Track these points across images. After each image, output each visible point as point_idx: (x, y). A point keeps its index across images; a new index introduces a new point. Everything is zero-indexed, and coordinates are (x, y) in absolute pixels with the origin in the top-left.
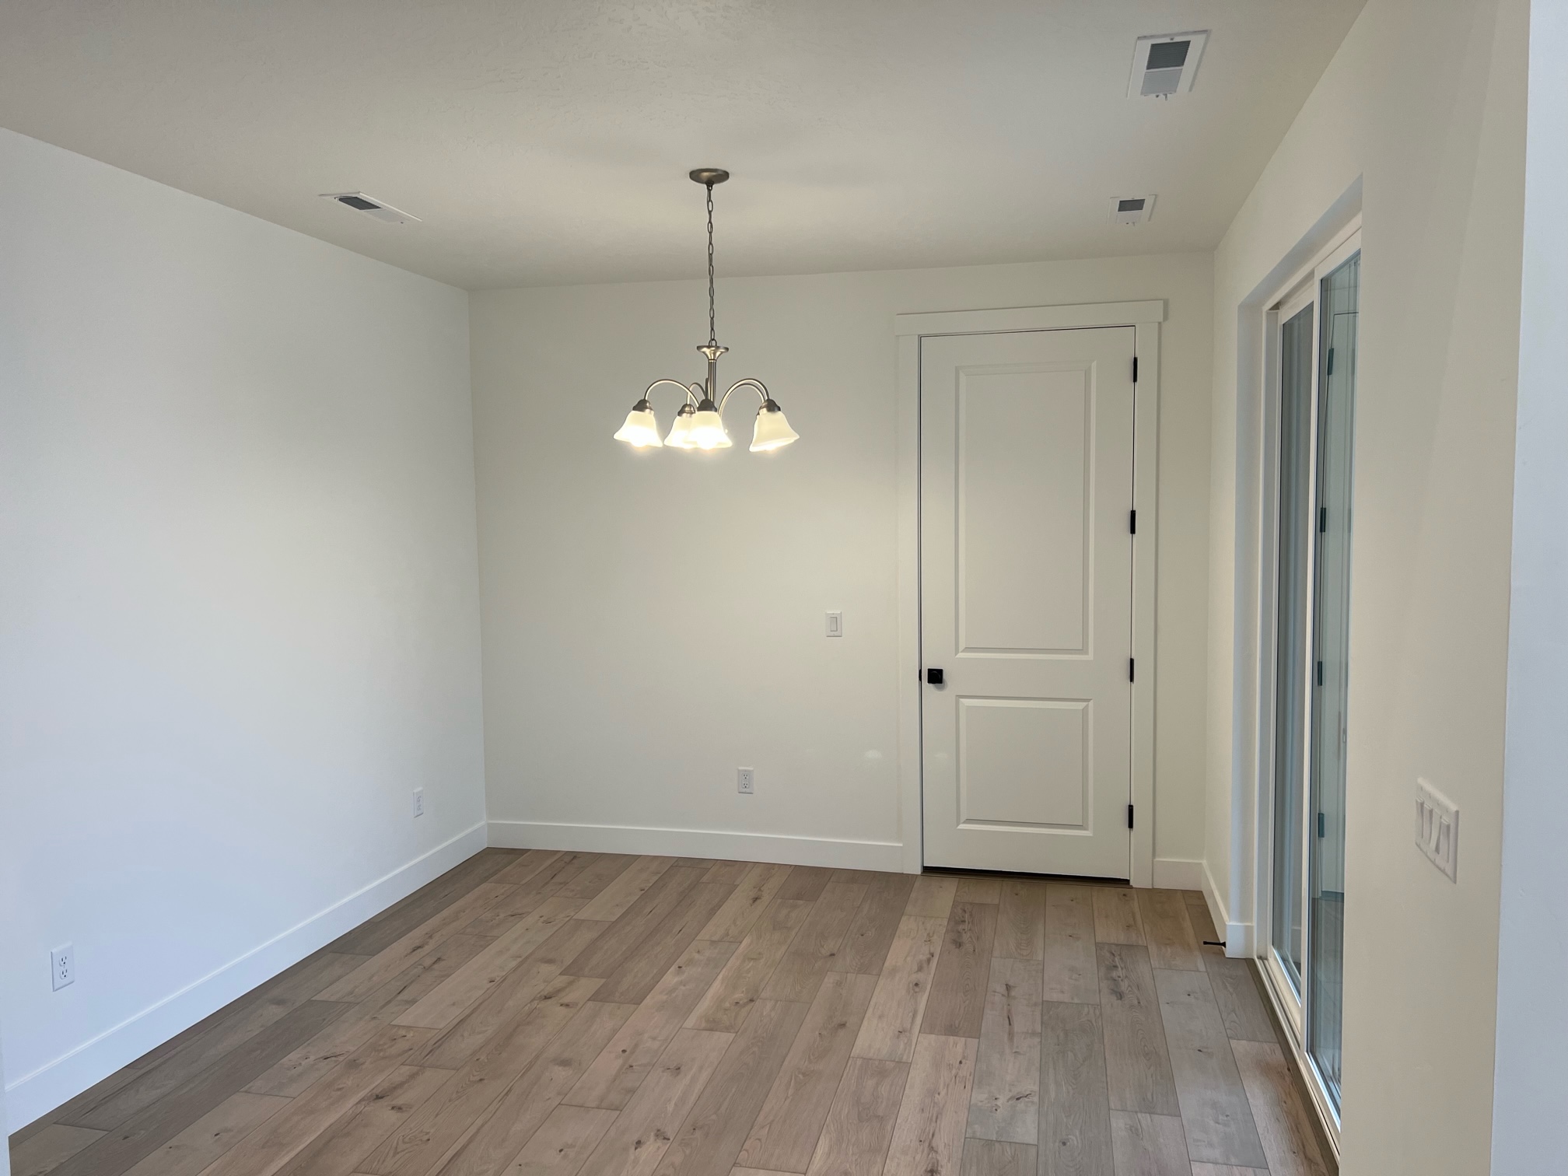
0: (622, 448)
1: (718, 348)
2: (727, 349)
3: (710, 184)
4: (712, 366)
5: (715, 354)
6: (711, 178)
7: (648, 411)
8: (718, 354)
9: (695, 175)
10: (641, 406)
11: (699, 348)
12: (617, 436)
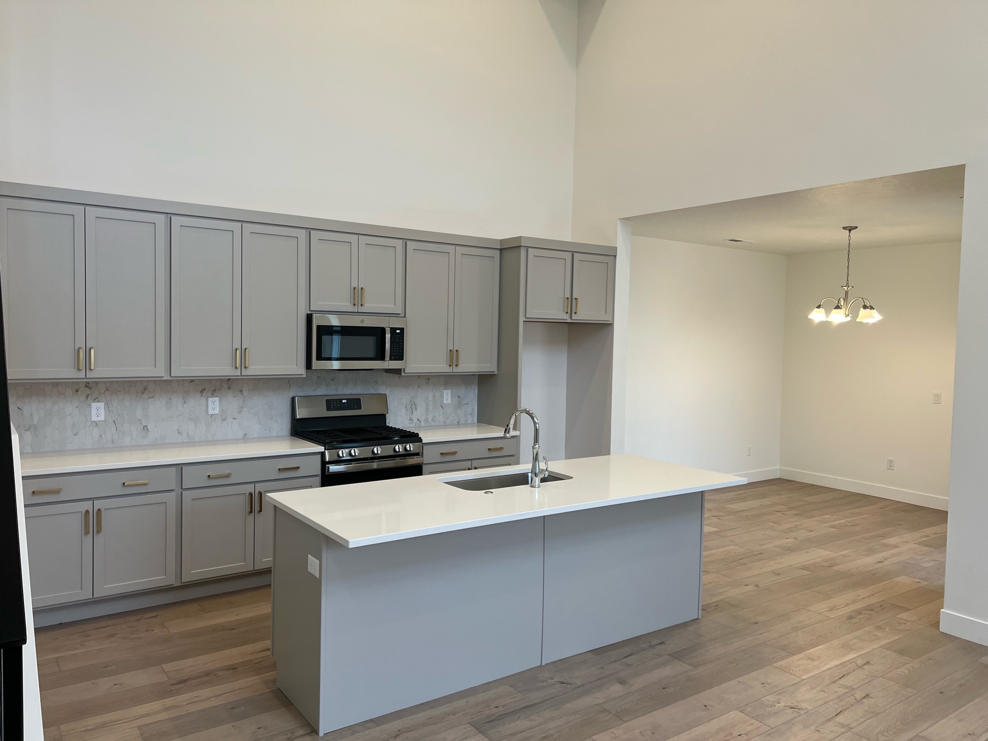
0: (811, 321)
1: (849, 287)
2: (853, 287)
3: (850, 231)
4: (847, 293)
5: (848, 289)
6: (850, 229)
7: (821, 309)
8: (849, 289)
9: (844, 228)
10: (819, 307)
11: (842, 287)
12: (810, 317)
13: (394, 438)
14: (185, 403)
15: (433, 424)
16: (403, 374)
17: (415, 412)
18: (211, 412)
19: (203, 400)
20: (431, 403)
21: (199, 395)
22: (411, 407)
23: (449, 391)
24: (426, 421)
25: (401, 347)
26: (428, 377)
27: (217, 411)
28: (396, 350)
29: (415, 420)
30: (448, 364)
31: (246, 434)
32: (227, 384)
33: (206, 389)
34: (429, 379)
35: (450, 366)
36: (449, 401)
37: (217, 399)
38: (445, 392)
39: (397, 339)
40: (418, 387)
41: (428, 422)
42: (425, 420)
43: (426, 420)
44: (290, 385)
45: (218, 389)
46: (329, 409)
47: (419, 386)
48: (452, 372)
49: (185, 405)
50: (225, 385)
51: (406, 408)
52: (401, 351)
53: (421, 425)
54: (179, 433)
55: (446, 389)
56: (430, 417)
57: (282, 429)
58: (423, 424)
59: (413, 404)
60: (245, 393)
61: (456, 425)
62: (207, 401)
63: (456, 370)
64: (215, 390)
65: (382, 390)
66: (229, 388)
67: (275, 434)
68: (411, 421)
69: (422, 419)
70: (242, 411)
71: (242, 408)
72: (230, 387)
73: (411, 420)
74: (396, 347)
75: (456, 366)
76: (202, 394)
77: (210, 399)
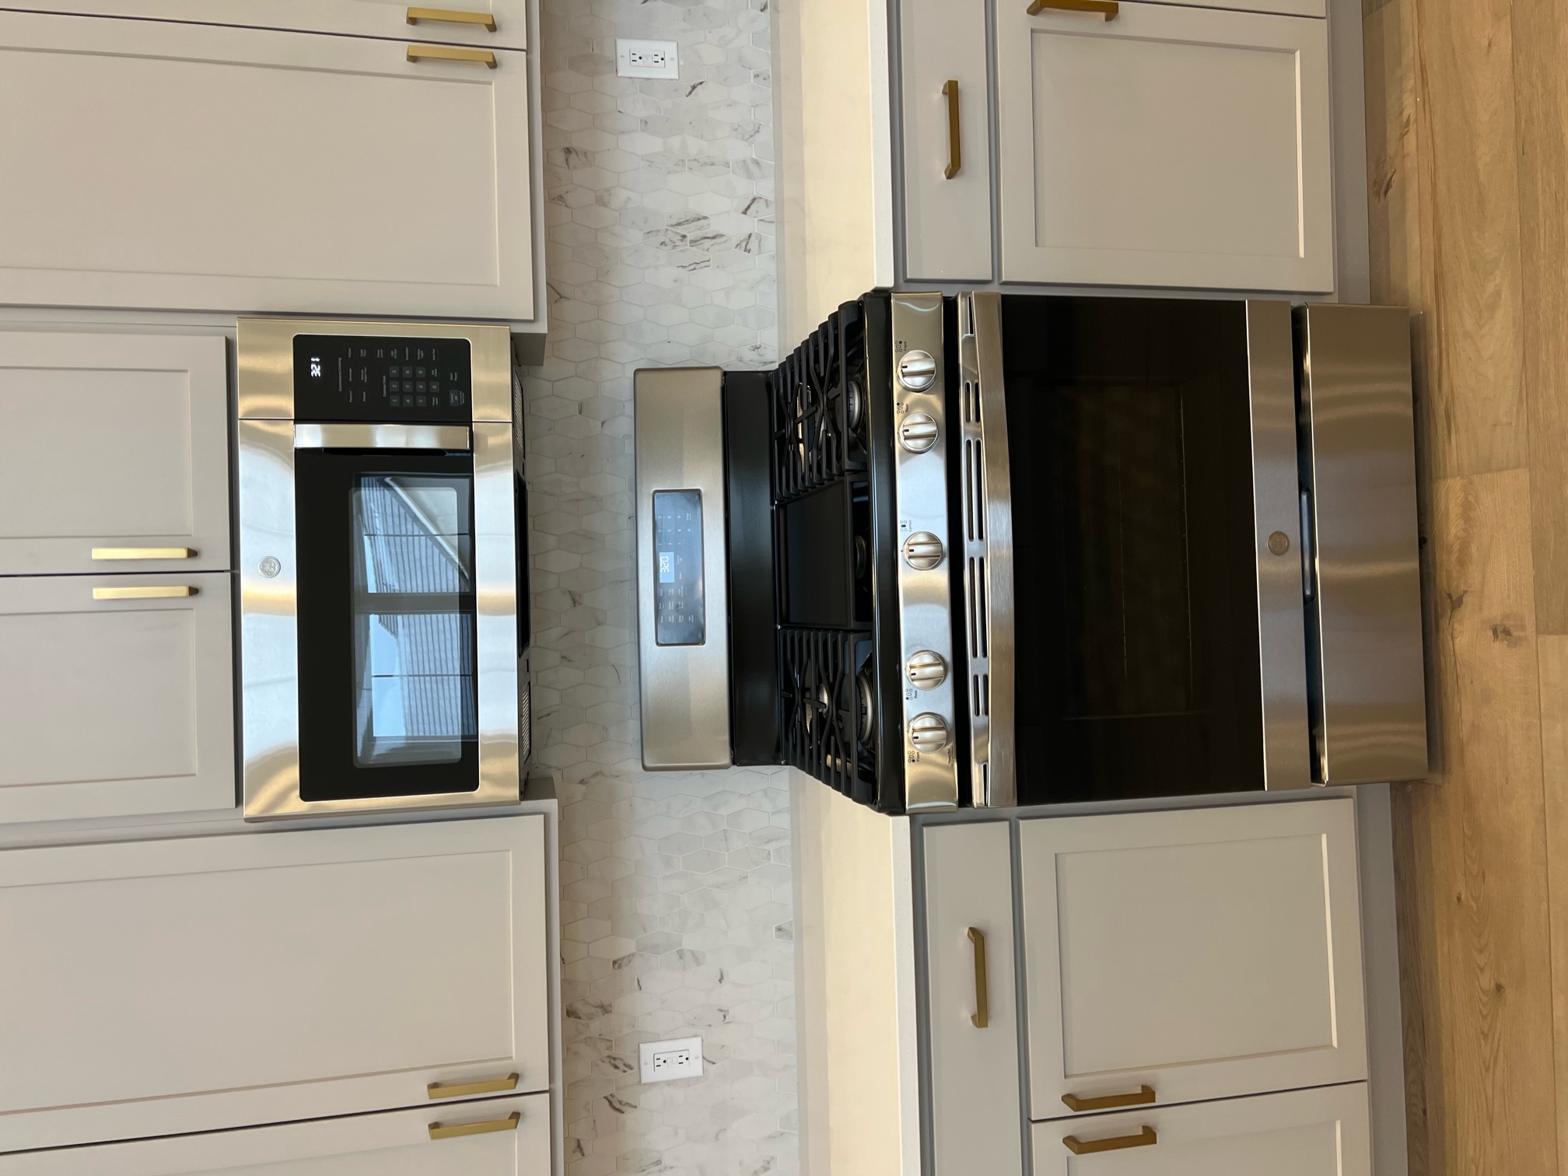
13: (849, 412)
14: (658, 1162)
15: (766, 136)
16: (542, 328)
17: (714, 227)
18: (695, 1068)
19: (649, 1101)
20: (675, 142)
21: (629, 1115)
22: (693, 242)
23: (625, 47)
24: (753, 167)
25: (401, 354)
26: (559, 157)
27: (694, 1046)
28: (414, 379)
29: (749, 224)
30: (485, 74)
31: (779, 929)
32: (591, 1017)
33: (607, 1094)
34: (568, 151)
35: (493, 65)
36: (669, 49)
37: (648, 1050)
38: (625, 69)
39: (357, 375)
40: (604, 205)
41: (757, 163)
42: (750, 175)
43: (750, 168)
44: (596, 774)
45: (609, 1048)
46: (697, 637)
47: (602, 202)
48: (528, 51)
49: (667, 1160)
50: (595, 1027)
51: (694, 266)
52: (420, 354)
53: (771, 197)
54: (766, 1169)
55: (613, 64)
56: (739, 151)
57: (765, 791)
58: (765, 188)
59: (681, 230)
60: (627, 946)
61: (774, 25)
62: (653, 1085)
63: (514, 34)
64: (614, 1062)
65: (618, 381)
66: (605, 1009)
67: (784, 821)
68: (753, 245)
69: (745, 188)
70: (693, 953)
71: (681, 954)
72: (602, 1007)
73: (746, 244)
74: (401, 379)
75: (493, 28)
76: (627, 1104)
77: (649, 1074)
